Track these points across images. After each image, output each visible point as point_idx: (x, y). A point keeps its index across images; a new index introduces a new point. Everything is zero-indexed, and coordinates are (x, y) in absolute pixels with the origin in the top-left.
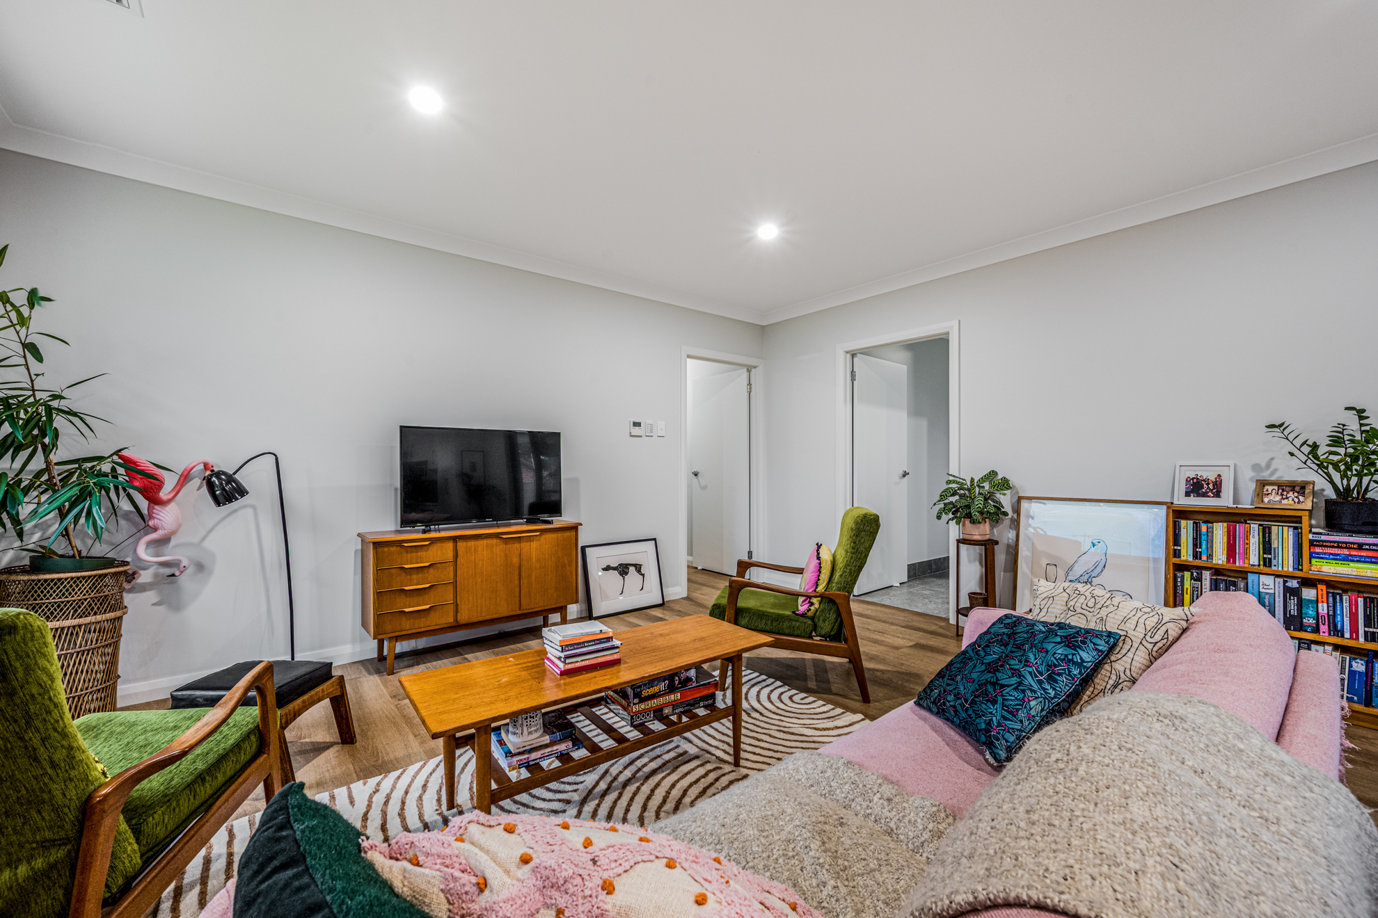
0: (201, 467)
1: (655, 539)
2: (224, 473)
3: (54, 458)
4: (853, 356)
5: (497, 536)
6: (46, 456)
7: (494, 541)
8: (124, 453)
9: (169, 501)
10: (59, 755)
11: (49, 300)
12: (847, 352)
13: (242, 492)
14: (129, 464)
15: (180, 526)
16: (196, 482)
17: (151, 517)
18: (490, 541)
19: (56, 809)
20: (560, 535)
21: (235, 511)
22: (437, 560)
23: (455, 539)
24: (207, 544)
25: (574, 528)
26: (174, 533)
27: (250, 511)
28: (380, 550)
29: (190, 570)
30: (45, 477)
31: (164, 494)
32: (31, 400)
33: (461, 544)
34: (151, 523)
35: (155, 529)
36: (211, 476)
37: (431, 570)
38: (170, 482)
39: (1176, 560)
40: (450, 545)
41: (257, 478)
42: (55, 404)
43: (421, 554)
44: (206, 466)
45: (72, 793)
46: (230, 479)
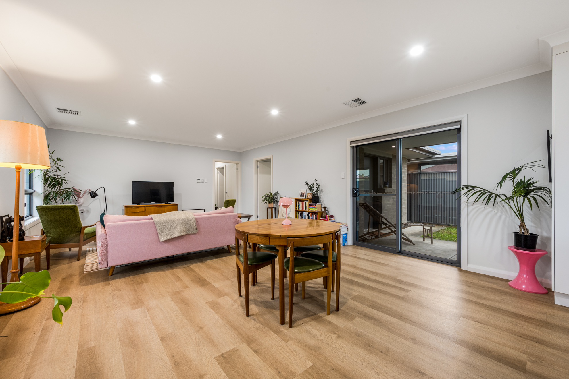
0: (88, 190)
1: (204, 209)
2: (93, 192)
3: (61, 188)
4: (258, 162)
5: (156, 206)
6: (60, 188)
7: (155, 207)
8: (74, 187)
9: (82, 197)
10: (79, 221)
11: (62, 160)
12: (256, 161)
13: (97, 195)
14: (75, 190)
15: (84, 202)
16: (87, 193)
17: (78, 200)
18: (154, 207)
19: (78, 228)
20: (172, 206)
21: (95, 200)
22: (140, 211)
23: (145, 206)
24: (89, 207)
25: (177, 205)
26: (82, 204)
27: (98, 200)
28: (127, 208)
29: (86, 212)
30: (59, 192)
31: (81, 195)
32: (57, 178)
33: (146, 208)
34: (78, 202)
35: (79, 203)
36: (91, 192)
37: (139, 213)
38: (82, 193)
39: (296, 210)
40: (144, 208)
41: (100, 193)
42: (62, 178)
43: (137, 209)
44: (89, 190)
45: (80, 226)
46: (95, 193)
